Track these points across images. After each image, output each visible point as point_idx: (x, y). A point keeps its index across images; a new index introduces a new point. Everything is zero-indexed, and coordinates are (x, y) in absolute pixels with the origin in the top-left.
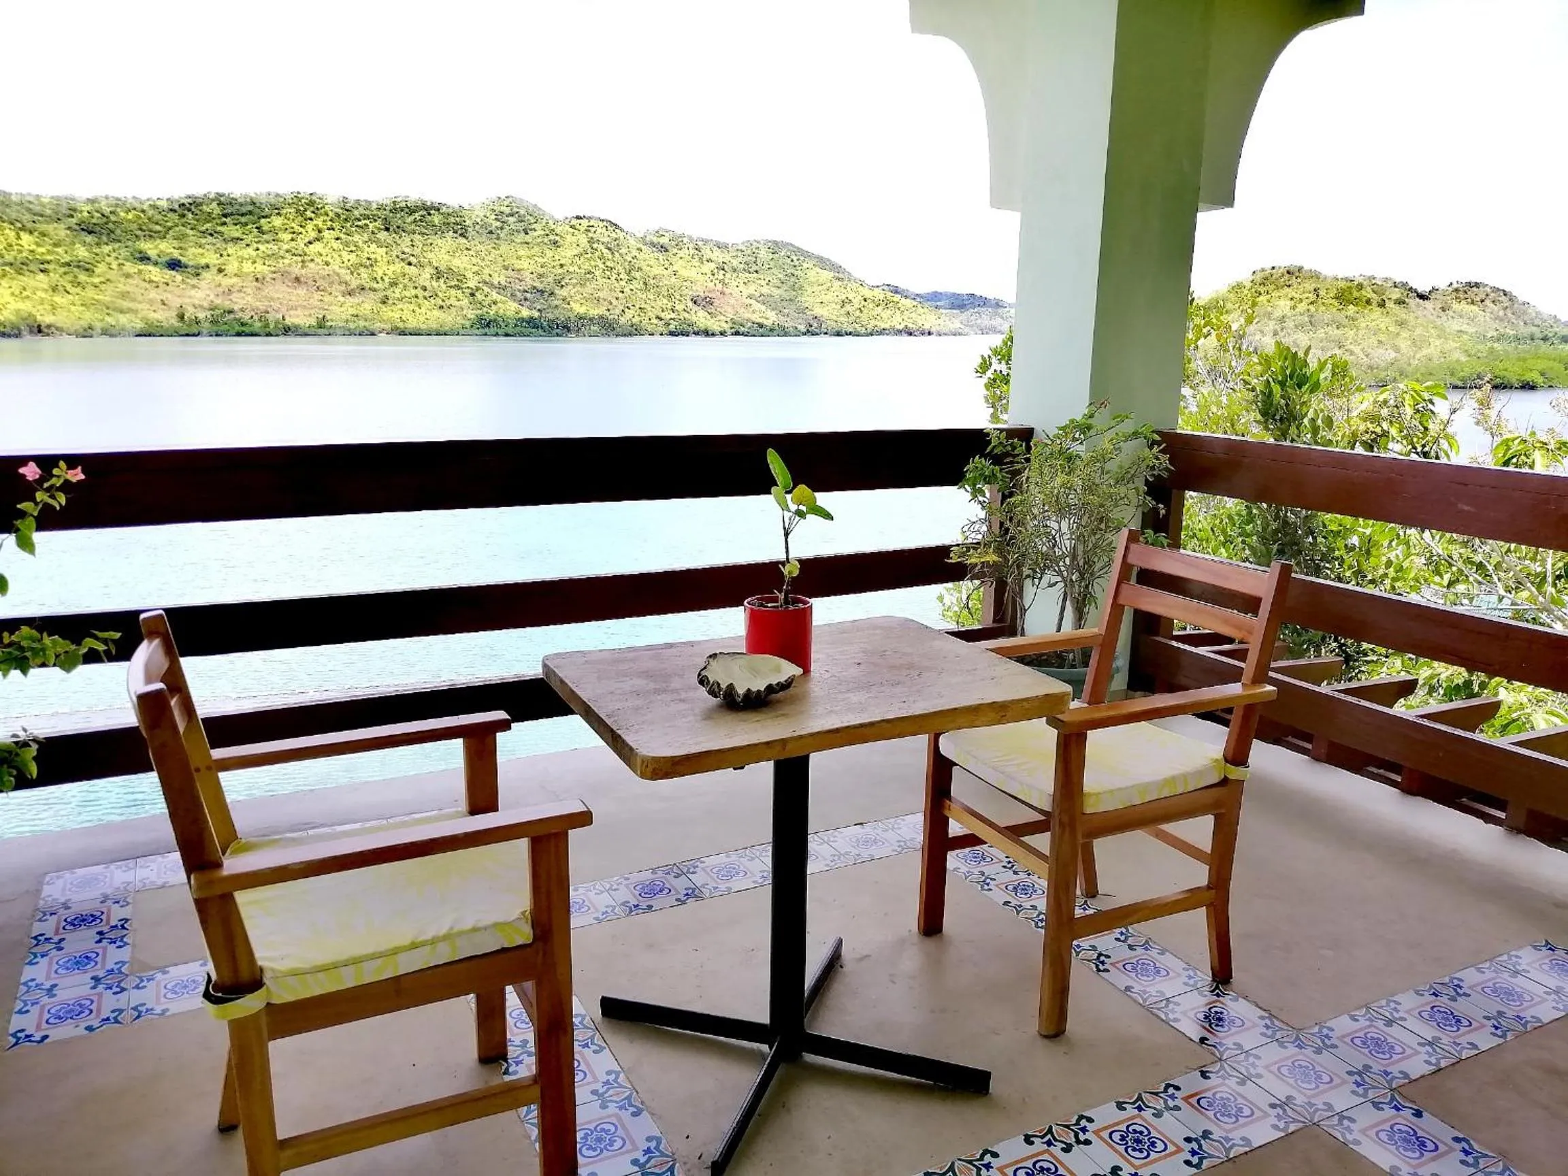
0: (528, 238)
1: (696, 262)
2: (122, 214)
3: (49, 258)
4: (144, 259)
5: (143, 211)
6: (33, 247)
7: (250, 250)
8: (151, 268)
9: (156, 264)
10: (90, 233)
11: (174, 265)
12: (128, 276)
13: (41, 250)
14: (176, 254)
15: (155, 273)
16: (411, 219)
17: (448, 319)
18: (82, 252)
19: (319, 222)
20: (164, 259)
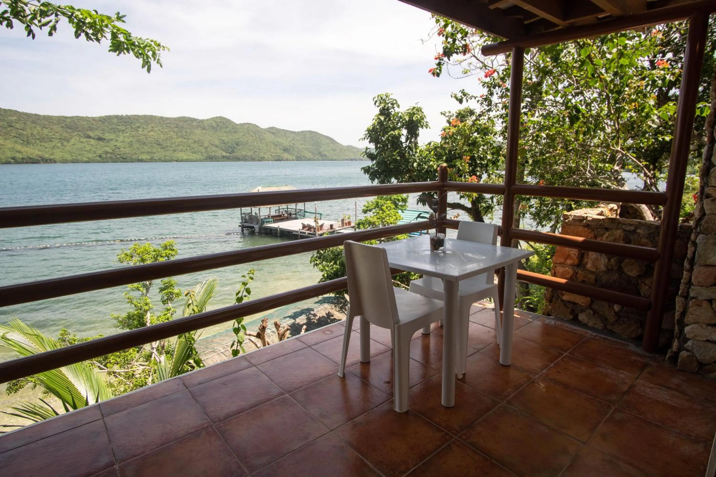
0: (227, 130)
1: (285, 138)
2: (82, 122)
3: (53, 137)
4: (89, 137)
5: (90, 121)
6: (48, 133)
7: (128, 134)
8: (91, 140)
9: (94, 139)
10: (70, 128)
11: (100, 139)
12: (82, 142)
13: (50, 134)
14: (101, 136)
15: (93, 142)
16: (186, 124)
17: (199, 156)
18: (65, 135)
19: (153, 125)
20: (96, 137)
